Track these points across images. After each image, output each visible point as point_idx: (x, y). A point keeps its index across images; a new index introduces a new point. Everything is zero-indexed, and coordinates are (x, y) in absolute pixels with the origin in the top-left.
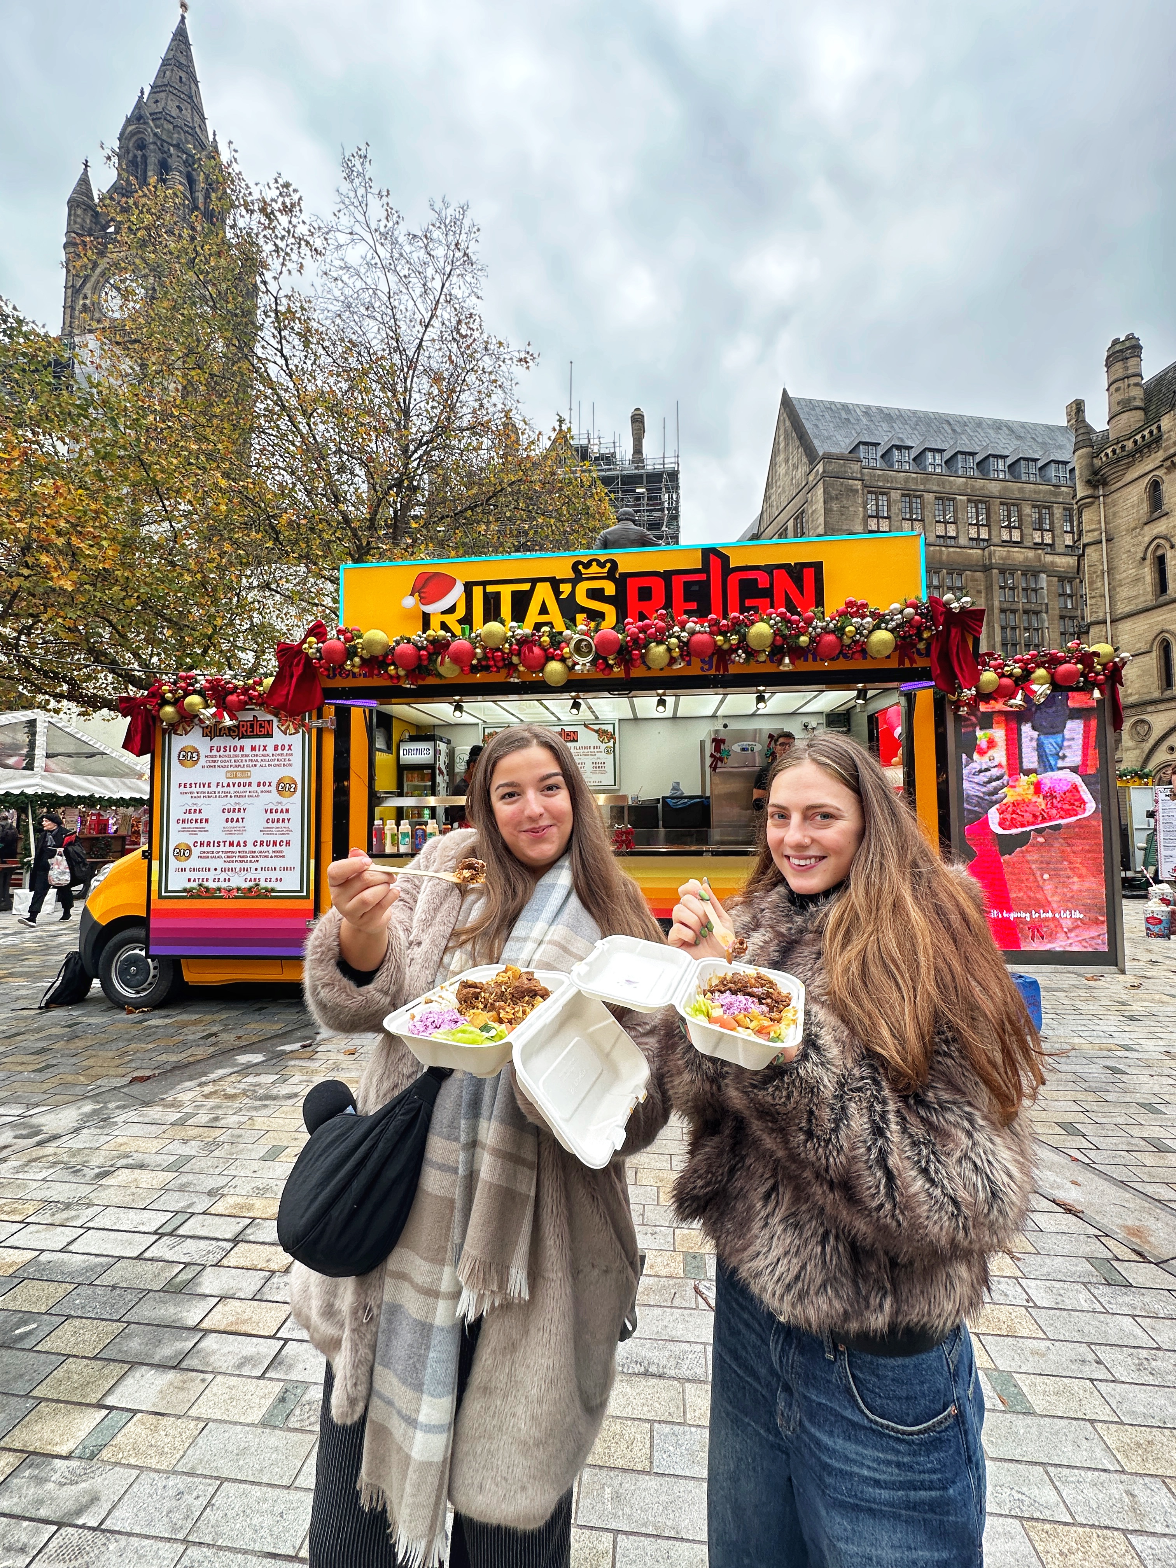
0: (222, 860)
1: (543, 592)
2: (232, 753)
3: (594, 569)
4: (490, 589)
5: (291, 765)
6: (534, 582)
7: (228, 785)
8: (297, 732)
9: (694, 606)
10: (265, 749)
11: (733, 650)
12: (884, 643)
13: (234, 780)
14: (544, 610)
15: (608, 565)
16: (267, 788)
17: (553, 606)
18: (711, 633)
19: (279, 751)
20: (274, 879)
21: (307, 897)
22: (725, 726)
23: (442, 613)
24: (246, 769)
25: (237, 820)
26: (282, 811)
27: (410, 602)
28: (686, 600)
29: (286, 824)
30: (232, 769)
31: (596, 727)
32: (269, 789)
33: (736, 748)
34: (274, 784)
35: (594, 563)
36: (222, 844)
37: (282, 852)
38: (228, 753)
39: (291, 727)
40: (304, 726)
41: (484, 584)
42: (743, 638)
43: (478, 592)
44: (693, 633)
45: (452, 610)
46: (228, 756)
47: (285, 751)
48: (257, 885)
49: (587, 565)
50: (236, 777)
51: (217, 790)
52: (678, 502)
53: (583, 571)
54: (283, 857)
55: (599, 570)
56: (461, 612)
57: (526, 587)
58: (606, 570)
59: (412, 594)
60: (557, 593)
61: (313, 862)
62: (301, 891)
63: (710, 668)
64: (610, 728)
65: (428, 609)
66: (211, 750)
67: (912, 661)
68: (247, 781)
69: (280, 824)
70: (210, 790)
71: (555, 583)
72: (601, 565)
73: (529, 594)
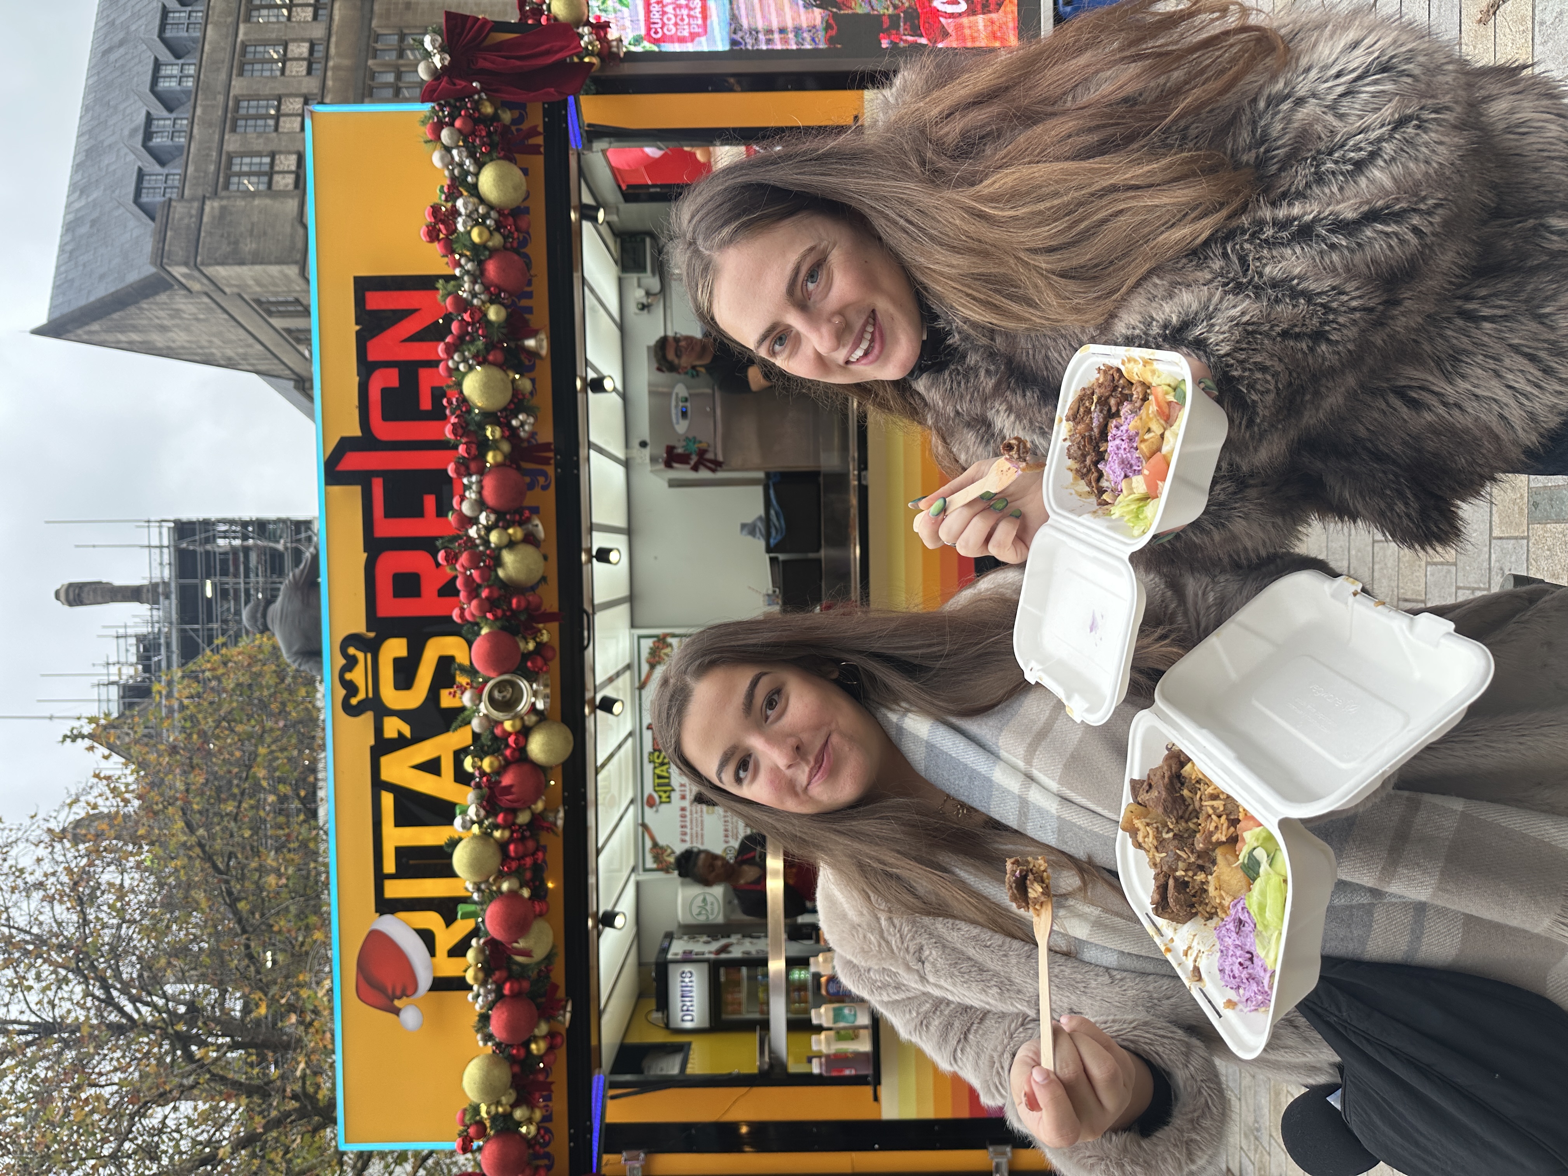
1: (398, 768)
3: (357, 676)
4: (389, 866)
6: (378, 785)
9: (430, 502)
11: (512, 434)
12: (501, 179)
14: (432, 767)
15: (352, 651)
17: (425, 751)
18: (482, 471)
22: (643, 444)
23: (432, 953)
27: (410, 1016)
28: (419, 513)
31: (645, 668)
33: (682, 427)
35: (348, 676)
41: (380, 878)
42: (489, 417)
43: (395, 889)
44: (481, 504)
45: (427, 937)
49: (351, 688)
52: (232, 522)
53: (361, 696)
55: (360, 667)
56: (432, 920)
57: (388, 800)
58: (360, 655)
59: (397, 1012)
60: (401, 743)
63: (545, 474)
64: (647, 645)
65: (424, 981)
67: (533, 132)
71: (382, 747)
72: (351, 663)
73: (403, 796)
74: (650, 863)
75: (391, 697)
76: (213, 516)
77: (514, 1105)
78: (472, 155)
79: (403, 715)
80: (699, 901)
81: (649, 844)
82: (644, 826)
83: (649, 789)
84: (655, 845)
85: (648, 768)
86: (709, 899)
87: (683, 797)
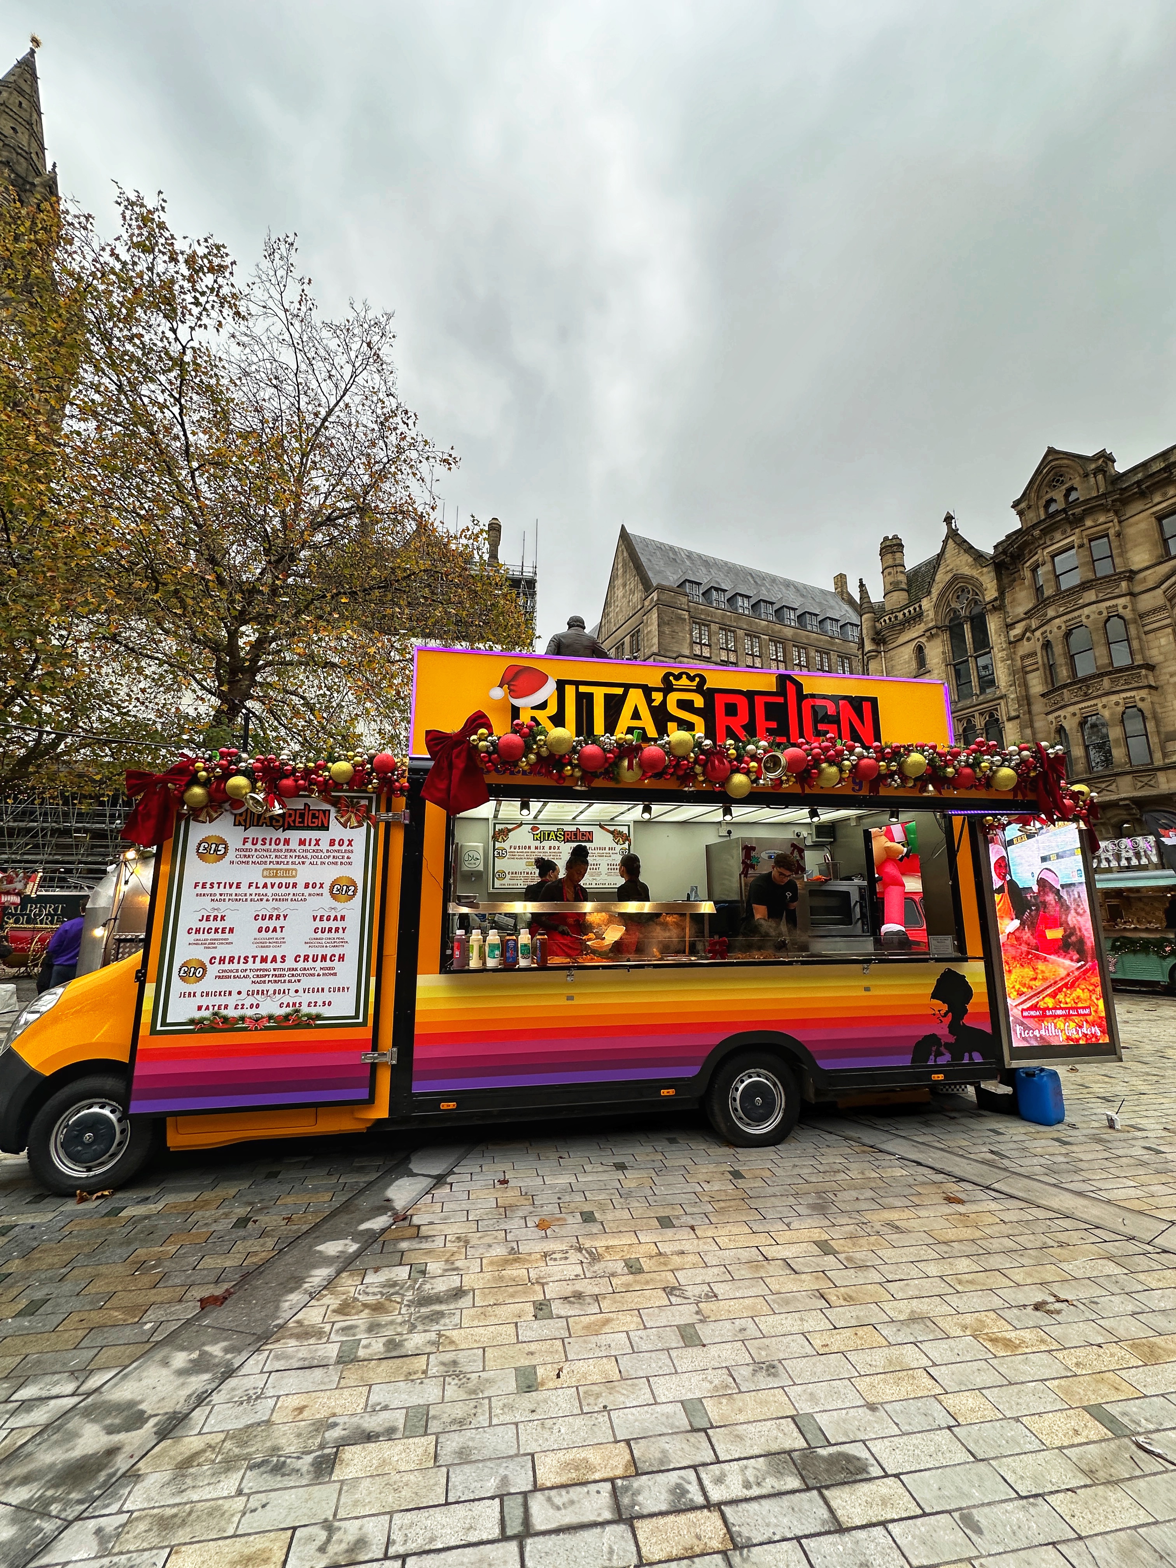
0: (249, 981)
1: (635, 698)
2: (273, 846)
3: (684, 681)
4: (583, 689)
5: (350, 864)
6: (627, 687)
7: (265, 886)
8: (361, 825)
9: (774, 725)
10: (317, 844)
11: (891, 775)
12: (1009, 778)
13: (273, 880)
14: (636, 715)
15: (697, 679)
16: (317, 890)
17: (645, 712)
18: (878, 760)
19: (337, 847)
20: (320, 1003)
21: (364, 1023)
22: (729, 832)
23: (533, 708)
24: (290, 866)
25: (275, 930)
26: (335, 918)
27: (498, 693)
28: (768, 718)
29: (340, 934)
30: (271, 866)
31: (612, 828)
32: (320, 891)
33: (764, 855)
34: (327, 886)
35: (684, 676)
36: (251, 960)
37: (333, 968)
38: (267, 846)
39: (353, 819)
40: (369, 818)
41: (577, 684)
42: (901, 765)
43: (570, 691)
44: (861, 757)
45: (543, 706)
46: (267, 851)
47: (344, 847)
48: (297, 1011)
49: (678, 677)
50: (276, 876)
51: (248, 892)
52: (533, 607)
53: (674, 682)
54: (335, 974)
55: (688, 683)
56: (552, 709)
57: (619, 691)
58: (695, 683)
59: (501, 686)
60: (649, 700)
61: (373, 980)
62: (357, 1016)
64: (625, 830)
65: (517, 702)
66: (245, 842)
68: (291, 881)
69: (333, 935)
70: (238, 891)
71: (647, 691)
72: (691, 678)
73: (622, 698)
74: (498, 827)
75: (673, 698)
76: (538, 598)
77: (538, 754)
78: (1018, 765)
79: (664, 703)
80: (476, 856)
81: (510, 827)
82: (521, 824)
83: (542, 828)
84: (510, 831)
85: (555, 828)
86: (478, 862)
87: (536, 848)
